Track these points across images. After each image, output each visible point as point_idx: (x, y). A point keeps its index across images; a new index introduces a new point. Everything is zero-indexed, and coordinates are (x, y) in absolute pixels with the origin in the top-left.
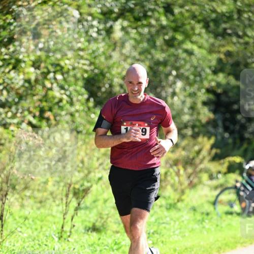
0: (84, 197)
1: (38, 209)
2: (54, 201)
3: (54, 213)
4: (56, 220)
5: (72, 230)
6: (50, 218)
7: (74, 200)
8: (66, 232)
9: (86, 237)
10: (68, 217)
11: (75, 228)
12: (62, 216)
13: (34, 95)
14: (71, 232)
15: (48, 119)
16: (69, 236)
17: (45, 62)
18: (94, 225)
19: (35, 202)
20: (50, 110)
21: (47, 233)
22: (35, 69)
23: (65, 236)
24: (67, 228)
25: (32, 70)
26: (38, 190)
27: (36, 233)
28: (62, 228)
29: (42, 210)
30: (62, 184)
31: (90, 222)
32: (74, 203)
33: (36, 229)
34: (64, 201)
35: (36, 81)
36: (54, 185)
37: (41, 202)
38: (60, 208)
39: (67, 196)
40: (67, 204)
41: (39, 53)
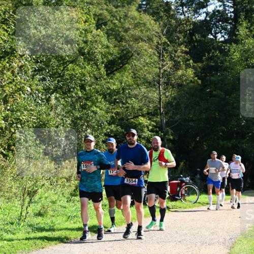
0: (33, 196)
1: (7, 203)
2: (16, 198)
3: (16, 205)
4: (18, 209)
5: (27, 215)
6: (14, 208)
7: (28, 197)
8: (23, 216)
9: (35, 219)
10: (24, 208)
11: (29, 214)
12: (21, 207)
13: (5, 137)
14: (26, 216)
15: (13, 151)
16: (25, 219)
17: (11, 117)
18: (40, 212)
19: (5, 199)
20: (14, 145)
21: (12, 217)
22: (5, 121)
23: (23, 218)
24: (24, 214)
25: (3, 122)
26: (7, 192)
27: (5, 217)
28: (21, 214)
29: (9, 203)
30: (21, 188)
31: (37, 210)
32: (28, 200)
33: (6, 215)
34: (22, 199)
35: (6, 128)
36: (16, 189)
37: (8, 199)
38: (20, 202)
39: (23, 195)
40: (24, 200)
41: (7, 112)
